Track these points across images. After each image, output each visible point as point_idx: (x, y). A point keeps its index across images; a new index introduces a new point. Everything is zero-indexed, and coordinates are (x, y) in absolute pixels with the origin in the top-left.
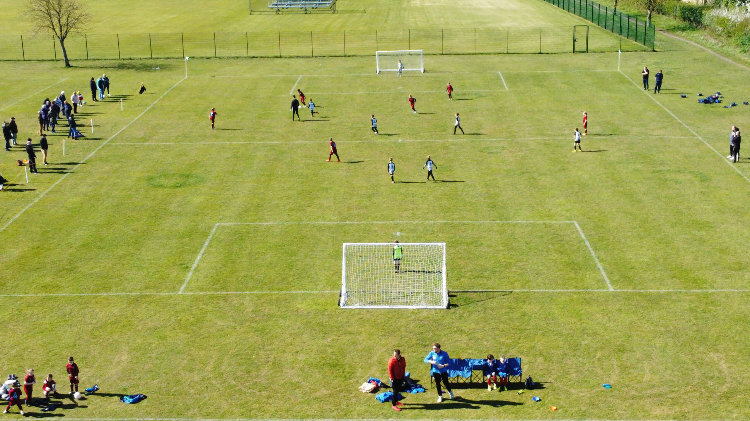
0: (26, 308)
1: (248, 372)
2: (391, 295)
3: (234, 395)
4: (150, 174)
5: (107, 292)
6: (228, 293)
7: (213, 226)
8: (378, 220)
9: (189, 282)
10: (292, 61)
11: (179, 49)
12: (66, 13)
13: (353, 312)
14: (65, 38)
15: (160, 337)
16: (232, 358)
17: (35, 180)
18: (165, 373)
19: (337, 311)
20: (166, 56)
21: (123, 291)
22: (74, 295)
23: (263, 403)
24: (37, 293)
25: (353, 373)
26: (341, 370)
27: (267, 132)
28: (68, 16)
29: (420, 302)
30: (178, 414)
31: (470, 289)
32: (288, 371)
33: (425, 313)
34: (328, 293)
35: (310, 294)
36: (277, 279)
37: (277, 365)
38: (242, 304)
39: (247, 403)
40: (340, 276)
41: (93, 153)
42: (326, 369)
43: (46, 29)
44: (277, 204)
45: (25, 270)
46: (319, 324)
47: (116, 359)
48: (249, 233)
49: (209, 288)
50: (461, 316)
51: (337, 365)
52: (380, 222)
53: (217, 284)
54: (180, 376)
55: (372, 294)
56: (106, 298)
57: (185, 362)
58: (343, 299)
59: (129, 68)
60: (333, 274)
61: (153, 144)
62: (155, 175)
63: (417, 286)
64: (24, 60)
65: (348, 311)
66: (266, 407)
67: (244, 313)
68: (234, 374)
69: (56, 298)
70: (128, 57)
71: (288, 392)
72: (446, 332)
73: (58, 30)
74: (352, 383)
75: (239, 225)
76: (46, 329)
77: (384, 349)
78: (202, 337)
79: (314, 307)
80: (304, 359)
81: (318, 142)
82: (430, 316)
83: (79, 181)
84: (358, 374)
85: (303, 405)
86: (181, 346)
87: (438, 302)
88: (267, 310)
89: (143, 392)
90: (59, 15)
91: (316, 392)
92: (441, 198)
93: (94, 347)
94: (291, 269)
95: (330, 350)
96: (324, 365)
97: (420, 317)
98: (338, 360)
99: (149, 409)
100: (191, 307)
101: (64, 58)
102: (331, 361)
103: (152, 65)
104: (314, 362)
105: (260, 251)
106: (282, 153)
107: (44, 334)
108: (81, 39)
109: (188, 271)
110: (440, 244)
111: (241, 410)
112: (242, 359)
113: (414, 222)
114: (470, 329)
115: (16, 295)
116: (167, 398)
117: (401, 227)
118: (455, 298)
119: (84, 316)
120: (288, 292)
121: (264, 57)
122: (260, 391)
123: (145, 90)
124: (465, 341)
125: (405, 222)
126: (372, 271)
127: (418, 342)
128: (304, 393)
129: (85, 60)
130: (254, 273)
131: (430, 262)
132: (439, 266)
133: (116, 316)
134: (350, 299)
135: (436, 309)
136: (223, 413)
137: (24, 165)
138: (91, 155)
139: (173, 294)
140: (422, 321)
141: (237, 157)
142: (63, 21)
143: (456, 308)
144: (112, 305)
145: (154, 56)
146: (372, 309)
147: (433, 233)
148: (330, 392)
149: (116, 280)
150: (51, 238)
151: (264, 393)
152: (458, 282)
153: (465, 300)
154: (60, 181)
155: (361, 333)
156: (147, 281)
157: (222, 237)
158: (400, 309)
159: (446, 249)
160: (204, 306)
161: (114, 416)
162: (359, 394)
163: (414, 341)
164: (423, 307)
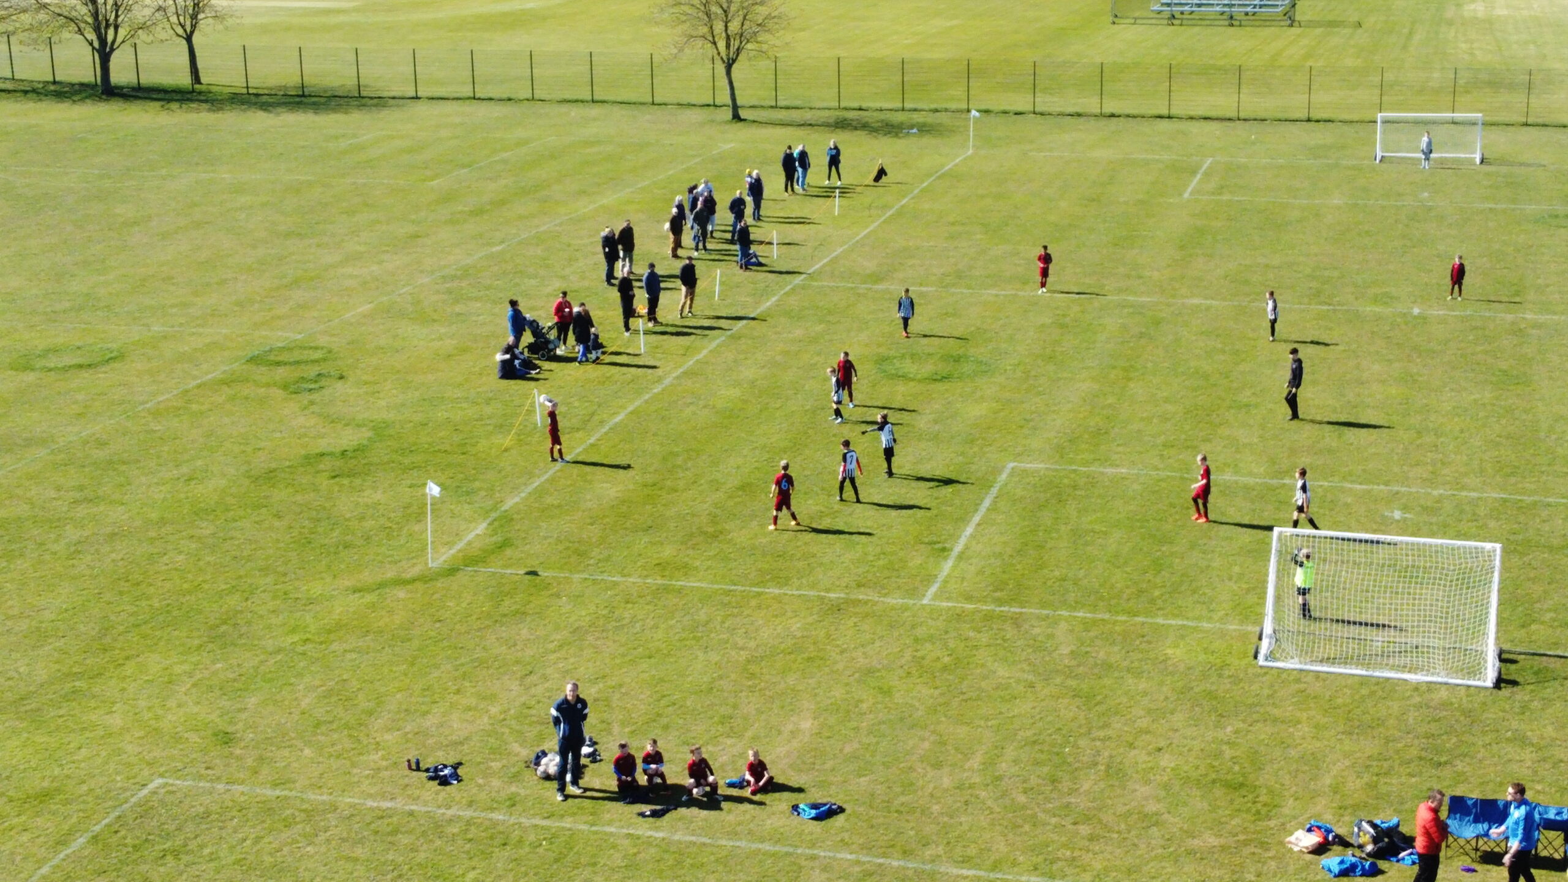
0: (623, 605)
1: (1054, 781)
2: (1371, 646)
3: (1022, 827)
4: (883, 350)
5: (780, 586)
6: (1024, 610)
7: (1004, 467)
8: (1352, 482)
9: (946, 582)
10: (1195, 127)
11: (959, 92)
12: (741, 13)
13: (1284, 676)
14: (734, 61)
15: (880, 688)
16: (1021, 748)
17: (657, 347)
18: (884, 764)
19: (1250, 671)
20: (933, 106)
21: (813, 586)
22: (716, 586)
23: (1081, 849)
24: (647, 576)
25: (1275, 806)
26: (1250, 797)
27: (1129, 277)
28: (744, 18)
29: (1434, 668)
30: (905, 852)
31: (1550, 649)
32: (1137, 787)
33: (1444, 694)
34: (1235, 630)
35: (1195, 629)
36: (1128, 591)
37: (1115, 773)
38: (1051, 636)
39: (1047, 846)
40: (1263, 596)
41: (774, 299)
42: (1219, 792)
43: (700, 43)
44: (1139, 431)
45: (626, 529)
46: (1210, 692)
47: (790, 727)
48: (1075, 487)
49: (985, 597)
50: (1524, 708)
51: (1242, 785)
52: (1358, 487)
53: (1002, 590)
54: (914, 775)
55: (1330, 640)
56: (778, 599)
57: (926, 745)
58: (1265, 646)
59: (856, 128)
60: (1248, 590)
61: (892, 287)
62: (892, 353)
63: (1429, 632)
64: (653, 104)
65: (1274, 672)
66: (1087, 858)
67: (1055, 655)
68: (1024, 782)
69: (682, 588)
70: (856, 105)
71: (1133, 833)
72: (1487, 740)
73: (722, 45)
74: (1272, 829)
75: (1056, 470)
76: (658, 650)
77: (1347, 763)
78: (965, 697)
79: (1202, 657)
80: (1172, 765)
81: (1236, 303)
82: (1454, 700)
83: (742, 356)
84: (1286, 811)
85: (1163, 864)
86: (920, 713)
87: (1475, 671)
88: (1102, 655)
89: (838, 800)
90: (727, 16)
91: (1194, 837)
92: (1498, 444)
93: (747, 697)
94: (1159, 572)
95: (1228, 752)
96: (1214, 782)
97: (1432, 700)
98: (1243, 775)
99: (846, 836)
100: (946, 632)
101: (730, 102)
102: (1229, 777)
103: (902, 123)
104: (1194, 775)
105: (1097, 527)
106: (1157, 323)
107: (652, 660)
108: (765, 64)
109: (946, 558)
110: (1488, 546)
111: (1034, 858)
112: (1042, 752)
113: (1435, 493)
114: (1542, 738)
115: (605, 576)
116: (885, 817)
117: (1404, 500)
118: (1513, 667)
119: (732, 630)
120: (1149, 620)
121: (1134, 117)
122: (1075, 824)
123: (886, 174)
124: (1529, 763)
125: (1414, 490)
126: (1332, 592)
127: (1424, 754)
128: (1167, 837)
129: (772, 107)
130: (1082, 573)
131: (1462, 584)
132: (1483, 594)
133: (794, 637)
134: (1279, 647)
135: (1469, 686)
136: (995, 862)
137: (639, 316)
138: (768, 304)
139: (912, 602)
140: (1435, 709)
141: (1063, 326)
142: (734, 26)
143: (1515, 689)
144: (789, 614)
145: (908, 105)
146: (1328, 673)
147: (1475, 518)
148: (1222, 841)
149: (800, 565)
150: (679, 466)
151: (1084, 830)
152: (1523, 631)
153: (1536, 673)
154: (705, 352)
155: (1299, 722)
156: (860, 570)
157: (1019, 492)
158: (1388, 679)
159: (1502, 557)
160: (972, 634)
161: (776, 842)
162: (1285, 853)
163: (1414, 752)
164: (1440, 680)
